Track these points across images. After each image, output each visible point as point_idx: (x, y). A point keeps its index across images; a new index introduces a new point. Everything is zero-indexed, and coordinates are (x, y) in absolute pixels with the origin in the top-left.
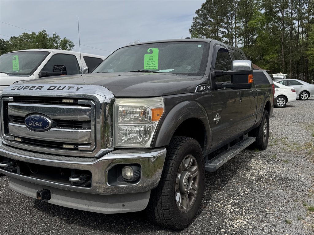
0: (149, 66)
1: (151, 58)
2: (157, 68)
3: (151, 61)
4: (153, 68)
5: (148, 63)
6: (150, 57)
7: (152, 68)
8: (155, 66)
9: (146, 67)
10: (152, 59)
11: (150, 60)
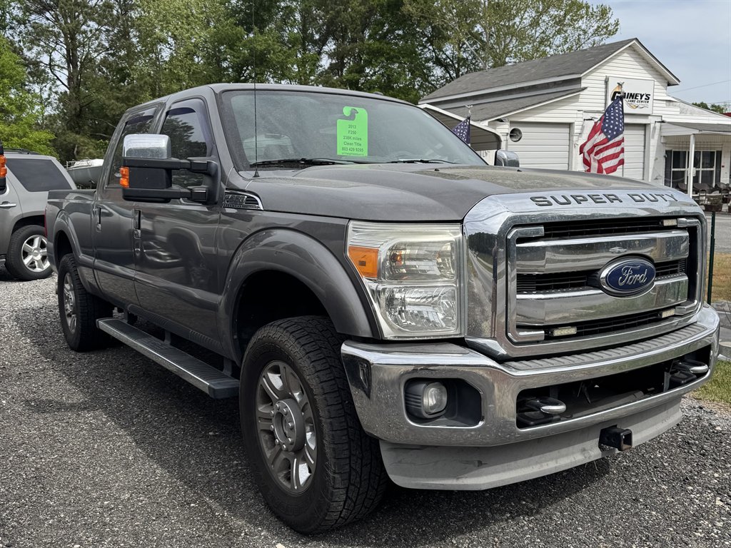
0: (349, 147)
1: (352, 129)
2: (365, 153)
3: (353, 136)
4: (360, 153)
5: (346, 140)
6: (350, 126)
7: (355, 152)
8: (361, 150)
9: (343, 149)
10: (355, 133)
11: (350, 135)
